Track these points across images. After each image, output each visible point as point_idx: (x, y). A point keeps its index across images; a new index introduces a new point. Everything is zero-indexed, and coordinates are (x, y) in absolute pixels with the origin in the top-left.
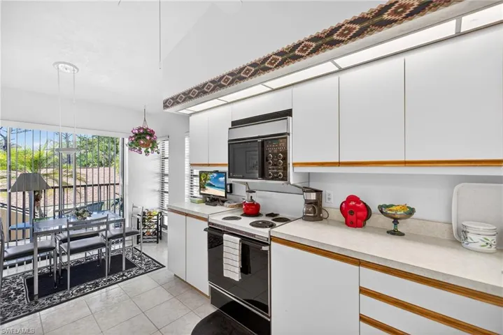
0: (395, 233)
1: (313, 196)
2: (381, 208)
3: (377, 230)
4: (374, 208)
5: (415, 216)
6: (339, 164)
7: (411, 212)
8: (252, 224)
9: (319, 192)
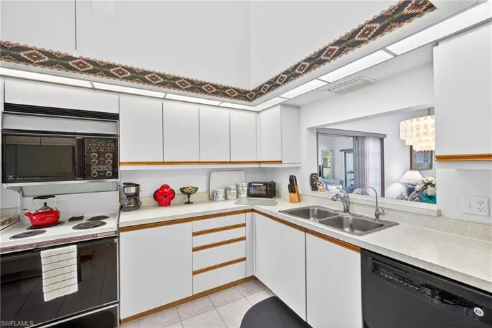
0: (189, 203)
1: (132, 190)
2: (182, 190)
3: (179, 204)
4: (177, 191)
5: (198, 191)
6: (163, 163)
7: (197, 189)
8: (74, 228)
9: (137, 185)
